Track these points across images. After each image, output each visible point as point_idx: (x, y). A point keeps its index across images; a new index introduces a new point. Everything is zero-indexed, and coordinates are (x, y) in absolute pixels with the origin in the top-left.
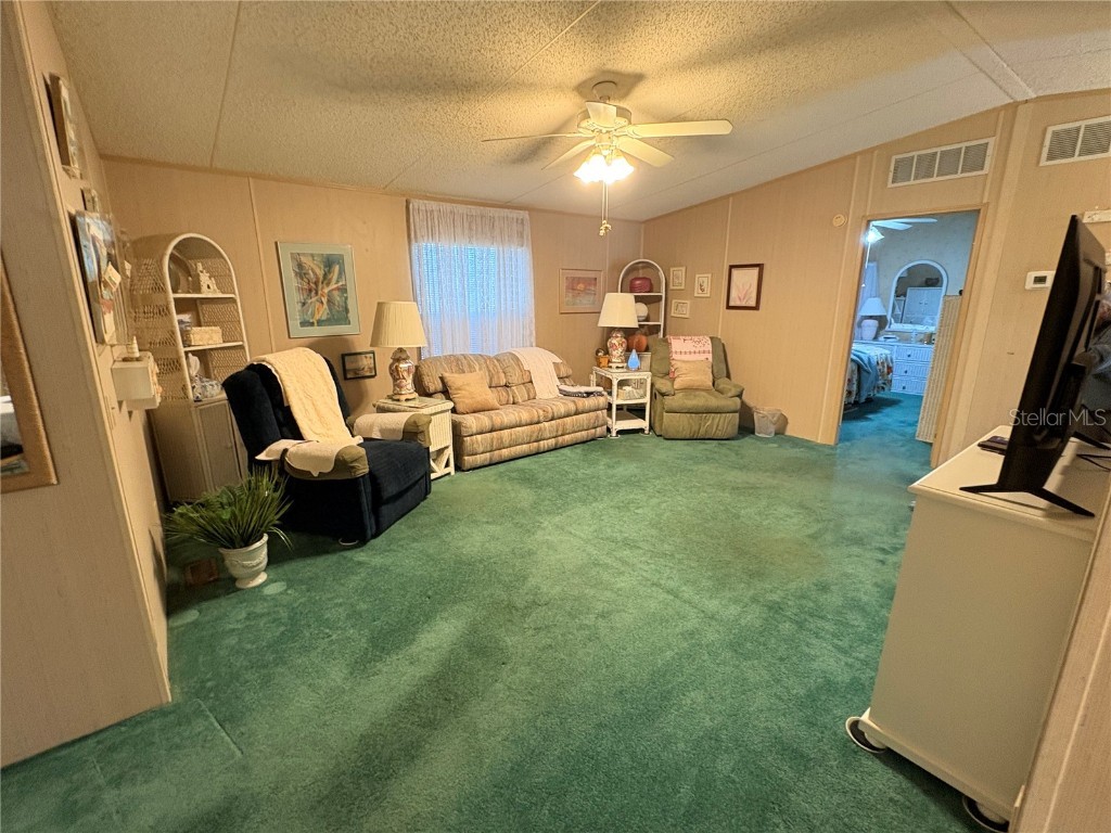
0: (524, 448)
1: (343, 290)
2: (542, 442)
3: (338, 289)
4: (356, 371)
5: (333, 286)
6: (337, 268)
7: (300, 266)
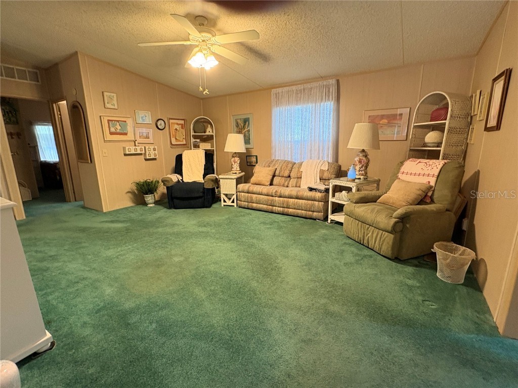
0: (264, 207)
1: (249, 131)
2: (275, 207)
3: (247, 131)
4: (250, 162)
5: (246, 130)
6: (247, 123)
7: (237, 123)
